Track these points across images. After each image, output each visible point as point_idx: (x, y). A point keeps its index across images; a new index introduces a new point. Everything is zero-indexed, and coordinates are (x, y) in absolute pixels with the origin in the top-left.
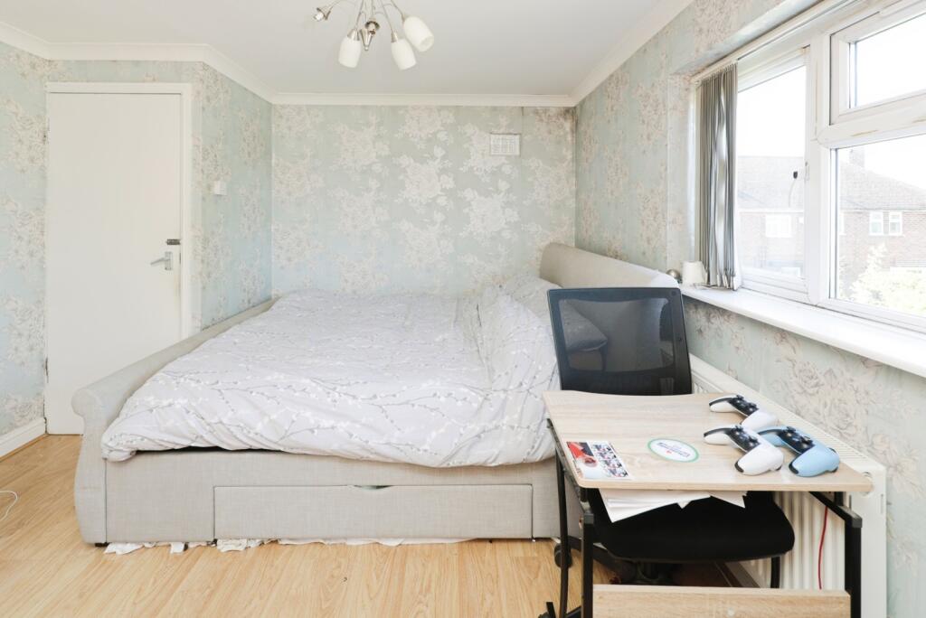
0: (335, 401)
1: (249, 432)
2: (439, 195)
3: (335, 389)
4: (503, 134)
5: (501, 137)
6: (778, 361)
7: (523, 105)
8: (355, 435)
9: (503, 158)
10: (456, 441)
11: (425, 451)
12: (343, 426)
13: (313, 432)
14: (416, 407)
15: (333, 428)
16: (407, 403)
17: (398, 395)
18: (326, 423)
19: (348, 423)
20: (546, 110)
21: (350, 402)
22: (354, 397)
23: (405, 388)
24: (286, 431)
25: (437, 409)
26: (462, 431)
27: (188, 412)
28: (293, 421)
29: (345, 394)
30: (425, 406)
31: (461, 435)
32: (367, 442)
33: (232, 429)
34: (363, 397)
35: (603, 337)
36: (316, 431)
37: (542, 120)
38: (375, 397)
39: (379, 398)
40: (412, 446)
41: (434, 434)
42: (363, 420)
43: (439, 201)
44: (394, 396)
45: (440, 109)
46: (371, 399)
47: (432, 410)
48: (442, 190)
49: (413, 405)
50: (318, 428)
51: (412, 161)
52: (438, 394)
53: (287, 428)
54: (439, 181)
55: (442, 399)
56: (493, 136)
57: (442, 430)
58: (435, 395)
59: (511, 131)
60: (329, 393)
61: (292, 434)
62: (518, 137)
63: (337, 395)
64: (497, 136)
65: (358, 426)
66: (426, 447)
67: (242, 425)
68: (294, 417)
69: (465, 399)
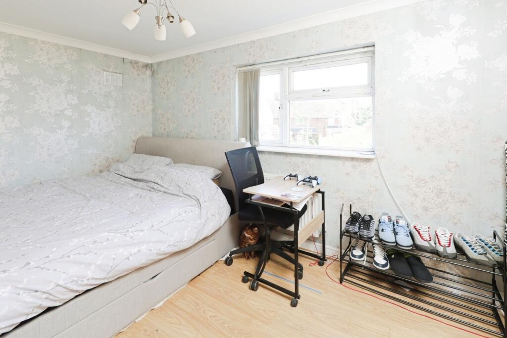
0: (132, 237)
1: (83, 281)
2: (66, 108)
3: (128, 231)
4: (112, 72)
5: (111, 74)
6: (285, 164)
7: (124, 57)
8: (152, 249)
9: (113, 87)
10: (195, 231)
11: (185, 241)
12: (143, 248)
13: (129, 259)
14: (175, 223)
15: (139, 251)
16: (170, 222)
17: (164, 221)
18: (135, 250)
19: (145, 245)
20: (136, 62)
21: (141, 234)
22: (142, 231)
23: (164, 216)
24: (111, 267)
25: (183, 220)
26: (196, 226)
27: (19, 294)
28: (114, 259)
29: (136, 231)
30: (178, 221)
31: (196, 227)
32: (160, 250)
33: (69, 286)
34: (146, 228)
35: (220, 172)
36: (130, 257)
37: (134, 68)
38: (153, 226)
39: (155, 226)
40: (180, 242)
41: (186, 232)
42: (154, 240)
43: (66, 112)
44: (162, 222)
45: (66, 48)
46: (151, 228)
47: (182, 221)
48: (68, 105)
49: (173, 222)
50: (131, 255)
51: (42, 82)
52: (181, 213)
53: (111, 264)
54: (66, 98)
55: (184, 215)
56: (104, 72)
57: (189, 229)
58: (180, 214)
59: (117, 71)
60: (126, 235)
61: (116, 266)
62: (121, 75)
63: (131, 233)
64: (108, 73)
65: (151, 244)
66: (185, 239)
67: (75, 279)
68: (114, 256)
69: (192, 211)
